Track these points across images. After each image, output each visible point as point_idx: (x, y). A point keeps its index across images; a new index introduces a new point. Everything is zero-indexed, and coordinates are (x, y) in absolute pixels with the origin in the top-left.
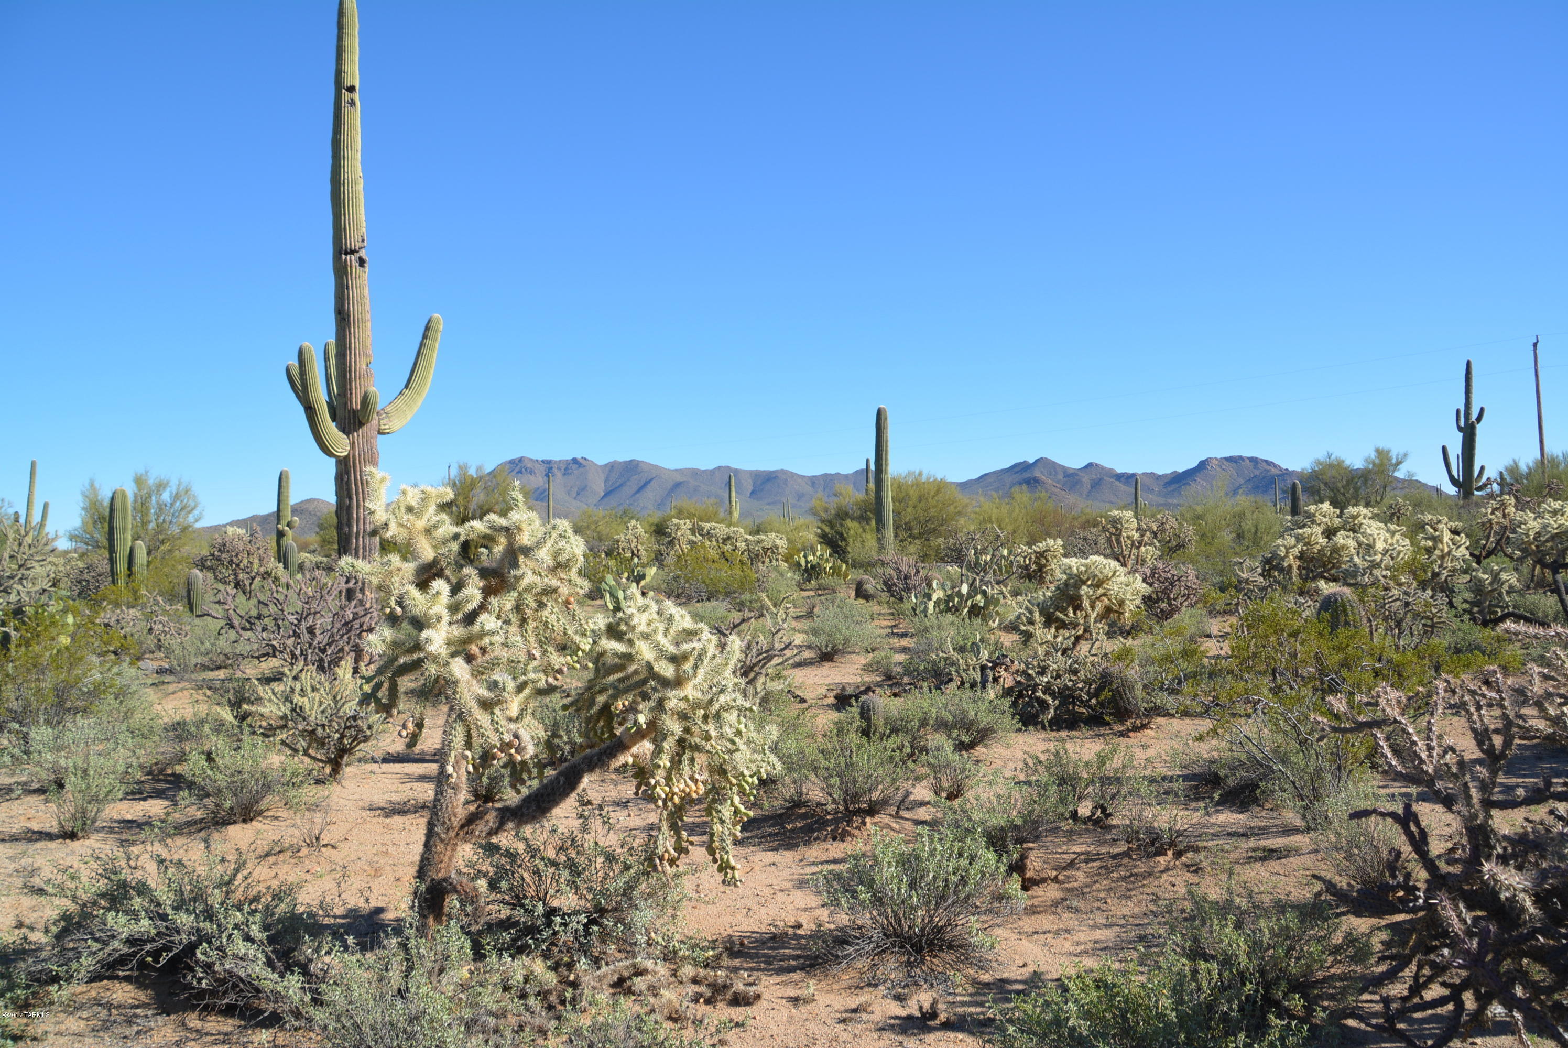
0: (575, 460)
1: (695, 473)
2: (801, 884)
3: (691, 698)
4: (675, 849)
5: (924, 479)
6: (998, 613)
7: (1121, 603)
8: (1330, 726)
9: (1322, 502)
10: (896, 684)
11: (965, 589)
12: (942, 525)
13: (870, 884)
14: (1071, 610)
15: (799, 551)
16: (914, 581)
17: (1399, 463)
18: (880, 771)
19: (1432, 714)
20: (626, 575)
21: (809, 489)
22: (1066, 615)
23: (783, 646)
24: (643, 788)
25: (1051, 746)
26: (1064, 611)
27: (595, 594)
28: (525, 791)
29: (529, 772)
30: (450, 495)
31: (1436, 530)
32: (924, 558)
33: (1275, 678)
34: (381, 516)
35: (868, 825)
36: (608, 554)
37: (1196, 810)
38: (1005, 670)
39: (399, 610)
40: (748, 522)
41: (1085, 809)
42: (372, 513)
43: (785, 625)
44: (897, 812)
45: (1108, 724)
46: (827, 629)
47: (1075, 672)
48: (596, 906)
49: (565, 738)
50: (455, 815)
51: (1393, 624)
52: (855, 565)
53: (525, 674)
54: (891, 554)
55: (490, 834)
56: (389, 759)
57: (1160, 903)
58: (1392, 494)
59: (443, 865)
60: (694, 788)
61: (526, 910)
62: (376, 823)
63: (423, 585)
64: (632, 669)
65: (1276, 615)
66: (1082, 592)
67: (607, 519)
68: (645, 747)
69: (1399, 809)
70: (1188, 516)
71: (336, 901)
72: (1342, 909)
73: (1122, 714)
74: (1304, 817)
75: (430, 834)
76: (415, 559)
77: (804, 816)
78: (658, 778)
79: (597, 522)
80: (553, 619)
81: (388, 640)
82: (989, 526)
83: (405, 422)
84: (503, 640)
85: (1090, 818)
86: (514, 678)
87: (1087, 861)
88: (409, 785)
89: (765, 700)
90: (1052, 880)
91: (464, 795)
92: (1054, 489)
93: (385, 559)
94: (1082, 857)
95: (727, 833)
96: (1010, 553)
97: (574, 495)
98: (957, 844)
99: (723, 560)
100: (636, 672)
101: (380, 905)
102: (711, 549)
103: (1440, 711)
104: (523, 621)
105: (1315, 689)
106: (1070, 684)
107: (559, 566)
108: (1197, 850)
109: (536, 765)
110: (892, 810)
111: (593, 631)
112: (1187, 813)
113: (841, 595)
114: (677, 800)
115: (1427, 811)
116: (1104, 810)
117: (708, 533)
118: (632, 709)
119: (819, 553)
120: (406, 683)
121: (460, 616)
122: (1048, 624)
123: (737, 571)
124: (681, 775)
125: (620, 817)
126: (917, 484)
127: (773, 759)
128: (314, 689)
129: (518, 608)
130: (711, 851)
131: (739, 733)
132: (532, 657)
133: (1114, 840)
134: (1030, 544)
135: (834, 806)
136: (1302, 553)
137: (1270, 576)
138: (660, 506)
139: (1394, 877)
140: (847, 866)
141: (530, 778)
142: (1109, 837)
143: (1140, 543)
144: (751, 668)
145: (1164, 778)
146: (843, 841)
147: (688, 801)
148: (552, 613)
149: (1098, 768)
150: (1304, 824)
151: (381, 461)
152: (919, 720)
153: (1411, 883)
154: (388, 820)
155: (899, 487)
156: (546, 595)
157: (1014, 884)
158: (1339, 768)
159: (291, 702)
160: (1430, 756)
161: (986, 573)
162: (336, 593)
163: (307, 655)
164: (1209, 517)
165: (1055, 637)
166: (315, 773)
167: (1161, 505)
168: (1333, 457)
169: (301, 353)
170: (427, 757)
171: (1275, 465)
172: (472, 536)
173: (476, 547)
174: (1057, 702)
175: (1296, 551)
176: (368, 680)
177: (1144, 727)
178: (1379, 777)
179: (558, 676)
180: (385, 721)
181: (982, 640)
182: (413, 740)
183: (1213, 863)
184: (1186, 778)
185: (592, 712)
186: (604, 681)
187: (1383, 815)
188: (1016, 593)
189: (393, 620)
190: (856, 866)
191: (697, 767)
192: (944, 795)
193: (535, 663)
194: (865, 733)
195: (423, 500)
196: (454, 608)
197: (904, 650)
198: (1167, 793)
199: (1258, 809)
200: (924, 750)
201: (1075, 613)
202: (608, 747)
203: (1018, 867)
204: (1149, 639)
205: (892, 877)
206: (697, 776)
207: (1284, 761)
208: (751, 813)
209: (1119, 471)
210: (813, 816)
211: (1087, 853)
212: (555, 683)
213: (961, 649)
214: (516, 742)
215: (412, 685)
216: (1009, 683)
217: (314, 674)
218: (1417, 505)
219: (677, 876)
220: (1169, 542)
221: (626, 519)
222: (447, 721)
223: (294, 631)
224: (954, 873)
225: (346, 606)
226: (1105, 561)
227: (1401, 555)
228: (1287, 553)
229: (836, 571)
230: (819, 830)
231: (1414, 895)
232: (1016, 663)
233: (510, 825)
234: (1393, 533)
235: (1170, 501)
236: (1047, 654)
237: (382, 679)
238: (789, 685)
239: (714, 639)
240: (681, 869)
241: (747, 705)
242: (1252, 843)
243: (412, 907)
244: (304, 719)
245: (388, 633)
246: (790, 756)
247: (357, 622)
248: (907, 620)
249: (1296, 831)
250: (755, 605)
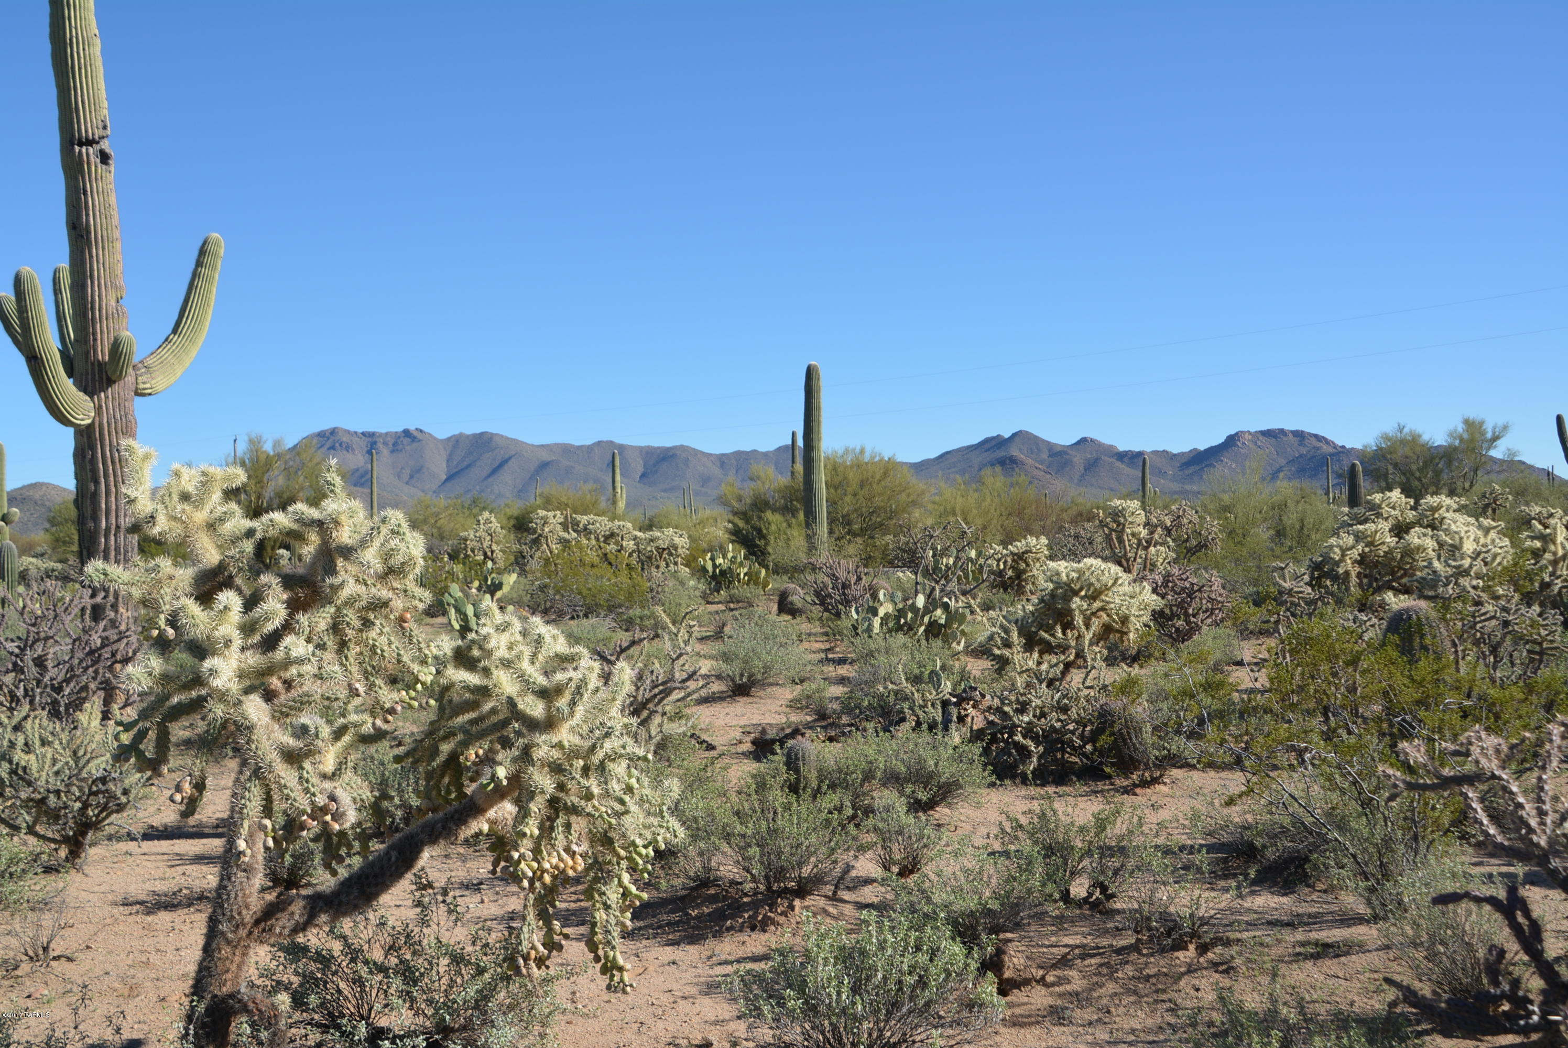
0: (406, 433)
1: (567, 450)
2: (710, 988)
3: (566, 744)
4: (543, 945)
5: (867, 457)
6: (963, 633)
7: (1125, 620)
8: (1404, 781)
9: (1390, 490)
10: (833, 724)
11: (920, 601)
12: (890, 518)
13: (801, 988)
14: (1059, 629)
15: (704, 552)
16: (855, 591)
17: (1495, 438)
18: (813, 839)
19: (1543, 768)
20: (476, 584)
21: (716, 471)
22: (1053, 635)
23: (685, 676)
24: (503, 864)
25: (1036, 806)
26: (1050, 630)
27: (436, 610)
28: (343, 873)
29: (350, 846)
30: (240, 477)
31: (1546, 527)
32: (867, 560)
33: (1327, 719)
34: (145, 506)
35: (797, 909)
36: (453, 557)
37: (1226, 890)
38: (974, 707)
39: (171, 632)
40: (638, 514)
41: (1079, 889)
42: (132, 501)
43: (689, 649)
44: (835, 893)
45: (1109, 777)
46: (742, 653)
47: (1065, 710)
48: (438, 1024)
49: (397, 801)
50: (247, 907)
51: (1486, 650)
52: (777, 570)
53: (344, 716)
54: (824, 556)
55: (295, 931)
56: (153, 834)
57: (1180, 1013)
58: (1486, 478)
59: (229, 976)
60: (570, 863)
61: (343, 1033)
62: (134, 923)
63: (205, 597)
64: (487, 706)
65: (1328, 637)
66: (1074, 606)
67: (451, 511)
68: (506, 809)
69: (1501, 894)
70: (1211, 507)
71: (70, 1035)
72: (1425, 1026)
73: (1126, 764)
74: (1369, 902)
75: (212, 934)
76: (194, 565)
77: (713, 899)
78: (522, 850)
79: (437, 515)
80: (382, 641)
81: (157, 672)
82: (952, 519)
83: (173, 380)
84: (316, 671)
85: (1086, 900)
86: (329, 722)
87: (1083, 957)
88: (180, 869)
89: (661, 747)
90: (1038, 982)
91: (259, 880)
92: (1037, 472)
93: (152, 564)
94: (1077, 951)
95: (613, 922)
96: (979, 554)
97: (405, 477)
98: (914, 934)
99: (605, 565)
100: (494, 711)
101: (135, 1036)
102: (589, 550)
103: (1555, 764)
104: (343, 645)
105: (1382, 734)
106: (1058, 725)
107: (391, 572)
108: (1228, 943)
109: (358, 837)
110: (828, 889)
111: (436, 658)
112: (1213, 894)
113: (759, 610)
114: (547, 879)
115: (1538, 897)
116: (1104, 889)
117: (585, 529)
118: (489, 760)
119: (730, 555)
120: (179, 731)
121: (257, 638)
122: (1028, 647)
123: (623, 578)
124: (553, 846)
125: (470, 903)
126: (858, 465)
127: (674, 823)
128: (44, 743)
129: (335, 628)
130: (592, 946)
131: (629, 789)
132: (354, 693)
133: (1117, 929)
134: (1005, 543)
135: (752, 885)
136: (1363, 556)
137: (1320, 586)
138: (521, 493)
139: (1497, 984)
140: (770, 963)
141: (349, 855)
142: (1110, 925)
143: (1149, 542)
144: (644, 705)
145: (1182, 848)
146: (765, 931)
147: (561, 879)
148: (381, 634)
149: (1097, 835)
150: (1369, 911)
151: (140, 431)
152: (863, 772)
153: (1521, 993)
154: (149, 919)
155: (835, 469)
156: (374, 610)
157: (988, 988)
158: (1415, 838)
159: (10, 762)
160: (1542, 823)
161: (948, 581)
162: (76, 611)
163: (34, 697)
164: (1239, 509)
165: (1039, 663)
166: (44, 857)
167: (1176, 493)
168: (1406, 430)
169: (18, 282)
170: (207, 831)
171: (1327, 441)
172: (272, 533)
173: (273, 549)
174: (1041, 749)
175: (1355, 554)
176: (128, 727)
177: (1155, 781)
178: (1470, 850)
179: (390, 718)
180: (148, 782)
181: (943, 668)
182: (191, 806)
183: (1249, 960)
184: (1211, 848)
185: (434, 764)
186: (450, 723)
187: (1478, 900)
188: (987, 607)
189: (163, 645)
190: (783, 964)
191: (574, 836)
192: (895, 869)
193: (357, 701)
194: (794, 788)
195: (203, 484)
196: (248, 629)
197: (842, 681)
198: (1186, 868)
199: (1307, 890)
200: (869, 811)
201: (1064, 633)
202: (456, 811)
203: (993, 964)
204: (1161, 667)
205: (829, 979)
206: (574, 847)
207: (1342, 826)
208: (645, 896)
209: (1122, 448)
210: (725, 898)
211: (1083, 946)
212: (385, 727)
213: (916, 680)
214: (333, 806)
215: (186, 734)
216: (979, 723)
217: (45, 722)
218: (1521, 493)
219: (547, 981)
220: (1187, 540)
221: (476, 511)
222: (237, 780)
223: (15, 664)
224: (910, 973)
225: (91, 628)
226: (1103, 566)
227: (1498, 560)
228: (1343, 555)
229: (752, 578)
230: (733, 917)
231: (1526, 1009)
232: (988, 697)
233: (323, 918)
234: (1487, 531)
235: (1188, 487)
236: (1029, 685)
237: (148, 724)
238: (693, 727)
239: (597, 665)
240: (552, 972)
241: (641, 752)
242: (1300, 935)
243: (185, 1036)
244: (29, 784)
245: (156, 663)
246: (695, 820)
247: (108, 649)
248: (846, 642)
249: (1360, 920)
250: (647, 623)
